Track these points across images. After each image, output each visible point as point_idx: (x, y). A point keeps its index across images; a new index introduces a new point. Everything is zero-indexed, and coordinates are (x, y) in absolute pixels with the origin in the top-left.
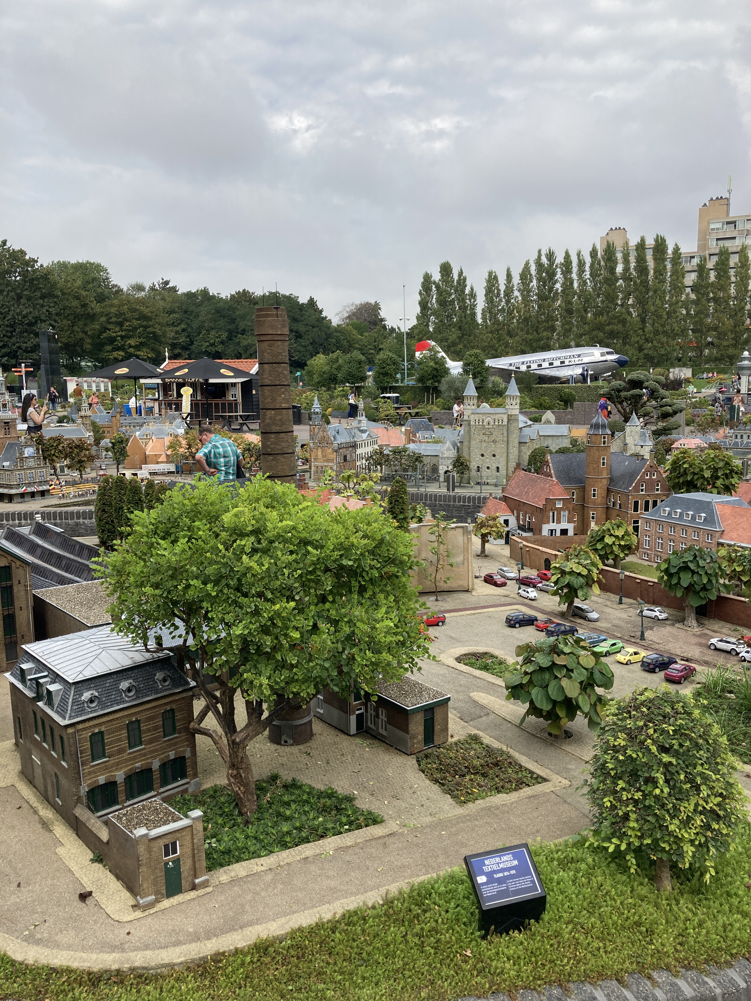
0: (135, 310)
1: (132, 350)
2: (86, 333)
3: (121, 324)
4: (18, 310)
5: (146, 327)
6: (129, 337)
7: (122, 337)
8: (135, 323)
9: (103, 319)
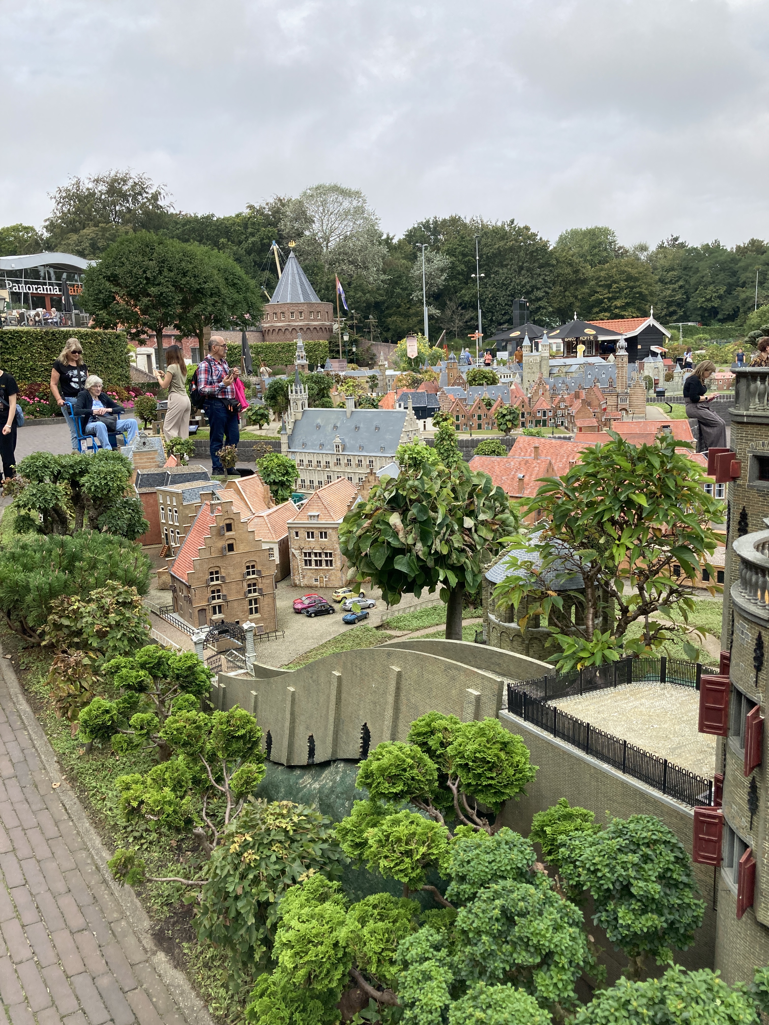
0: (623, 272)
1: (617, 311)
2: (576, 297)
3: (609, 286)
4: (518, 281)
5: (632, 288)
6: (615, 298)
7: (609, 299)
8: (623, 284)
9: (593, 283)
